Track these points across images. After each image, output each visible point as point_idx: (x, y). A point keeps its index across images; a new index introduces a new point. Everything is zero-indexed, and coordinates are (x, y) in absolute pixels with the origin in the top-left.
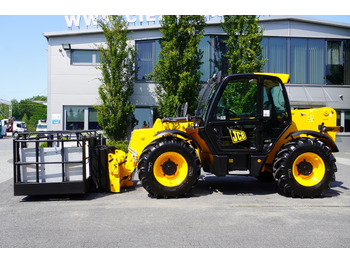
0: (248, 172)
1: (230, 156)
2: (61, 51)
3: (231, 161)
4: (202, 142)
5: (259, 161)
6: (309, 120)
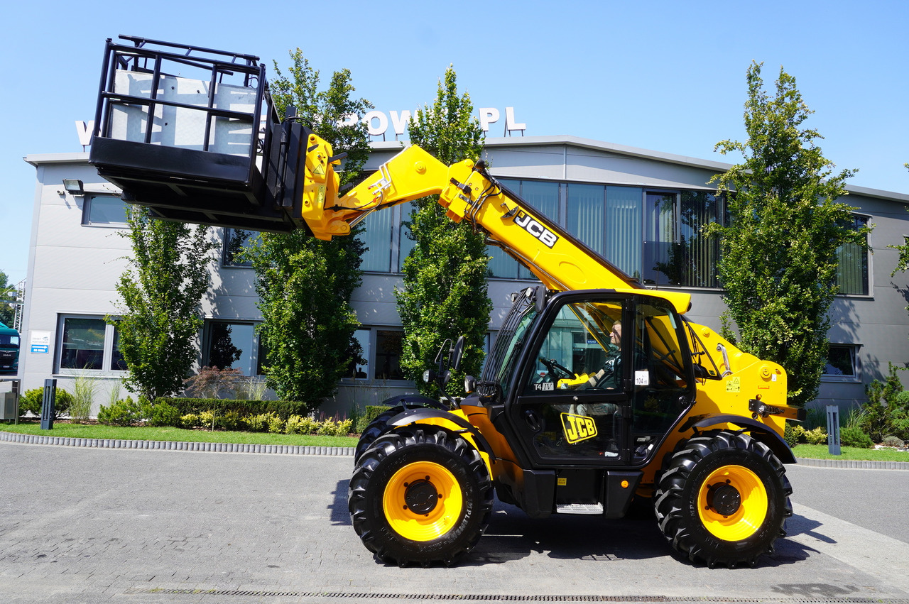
0: (598, 509)
1: (561, 473)
2: (63, 195)
3: (562, 482)
4: (499, 439)
5: (625, 484)
6: (729, 388)
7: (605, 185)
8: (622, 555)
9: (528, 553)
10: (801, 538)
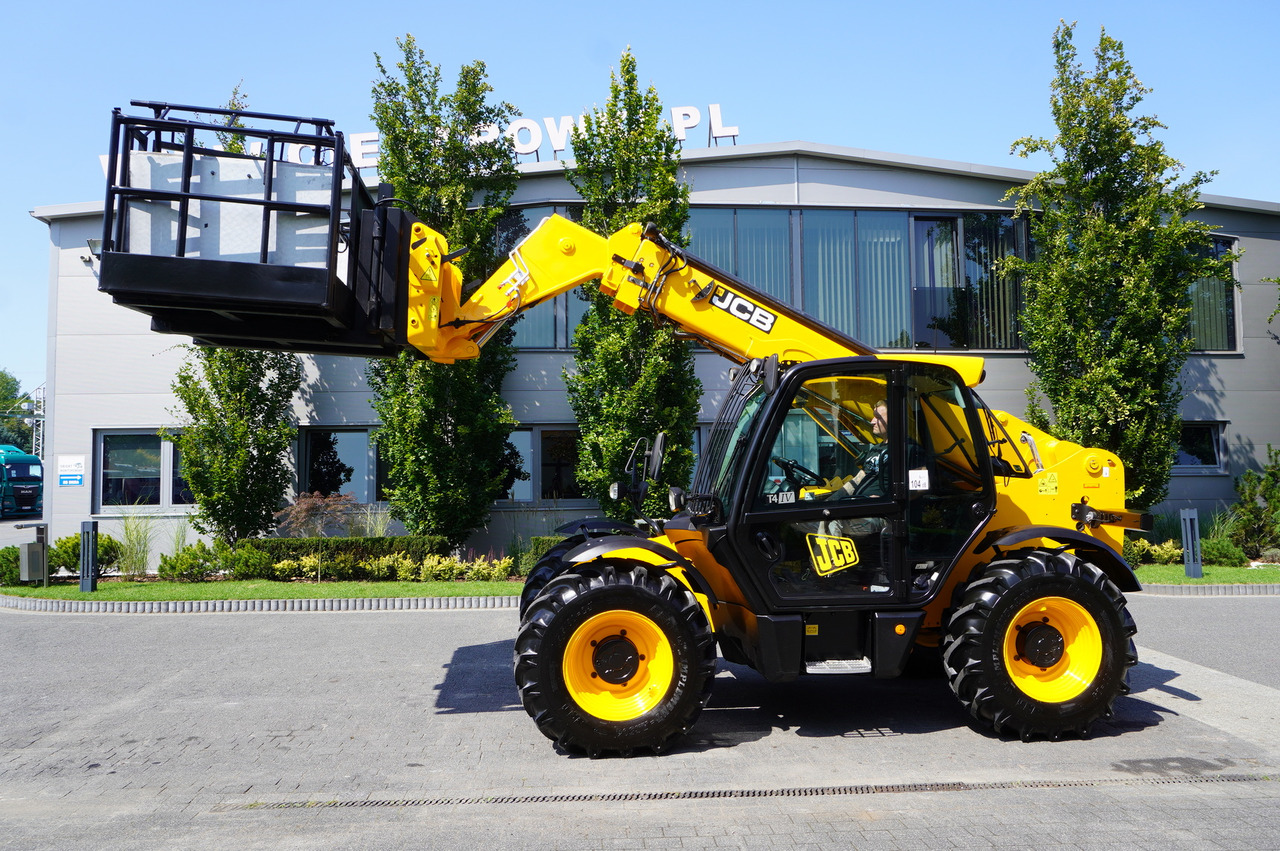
0: (864, 665)
1: (810, 618)
2: (87, 261)
3: (812, 630)
4: (721, 573)
5: (900, 629)
6: (1043, 488)
7: (856, 210)
8: (900, 728)
9: (768, 731)
10: (1151, 696)
